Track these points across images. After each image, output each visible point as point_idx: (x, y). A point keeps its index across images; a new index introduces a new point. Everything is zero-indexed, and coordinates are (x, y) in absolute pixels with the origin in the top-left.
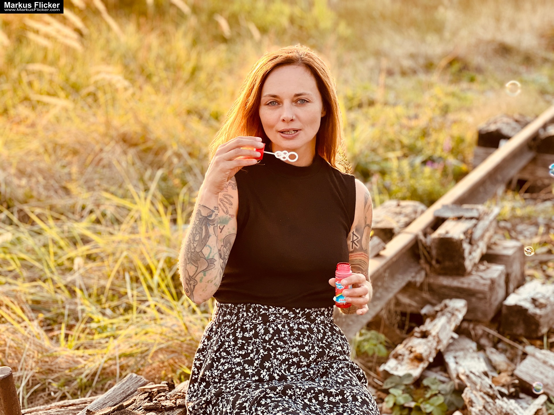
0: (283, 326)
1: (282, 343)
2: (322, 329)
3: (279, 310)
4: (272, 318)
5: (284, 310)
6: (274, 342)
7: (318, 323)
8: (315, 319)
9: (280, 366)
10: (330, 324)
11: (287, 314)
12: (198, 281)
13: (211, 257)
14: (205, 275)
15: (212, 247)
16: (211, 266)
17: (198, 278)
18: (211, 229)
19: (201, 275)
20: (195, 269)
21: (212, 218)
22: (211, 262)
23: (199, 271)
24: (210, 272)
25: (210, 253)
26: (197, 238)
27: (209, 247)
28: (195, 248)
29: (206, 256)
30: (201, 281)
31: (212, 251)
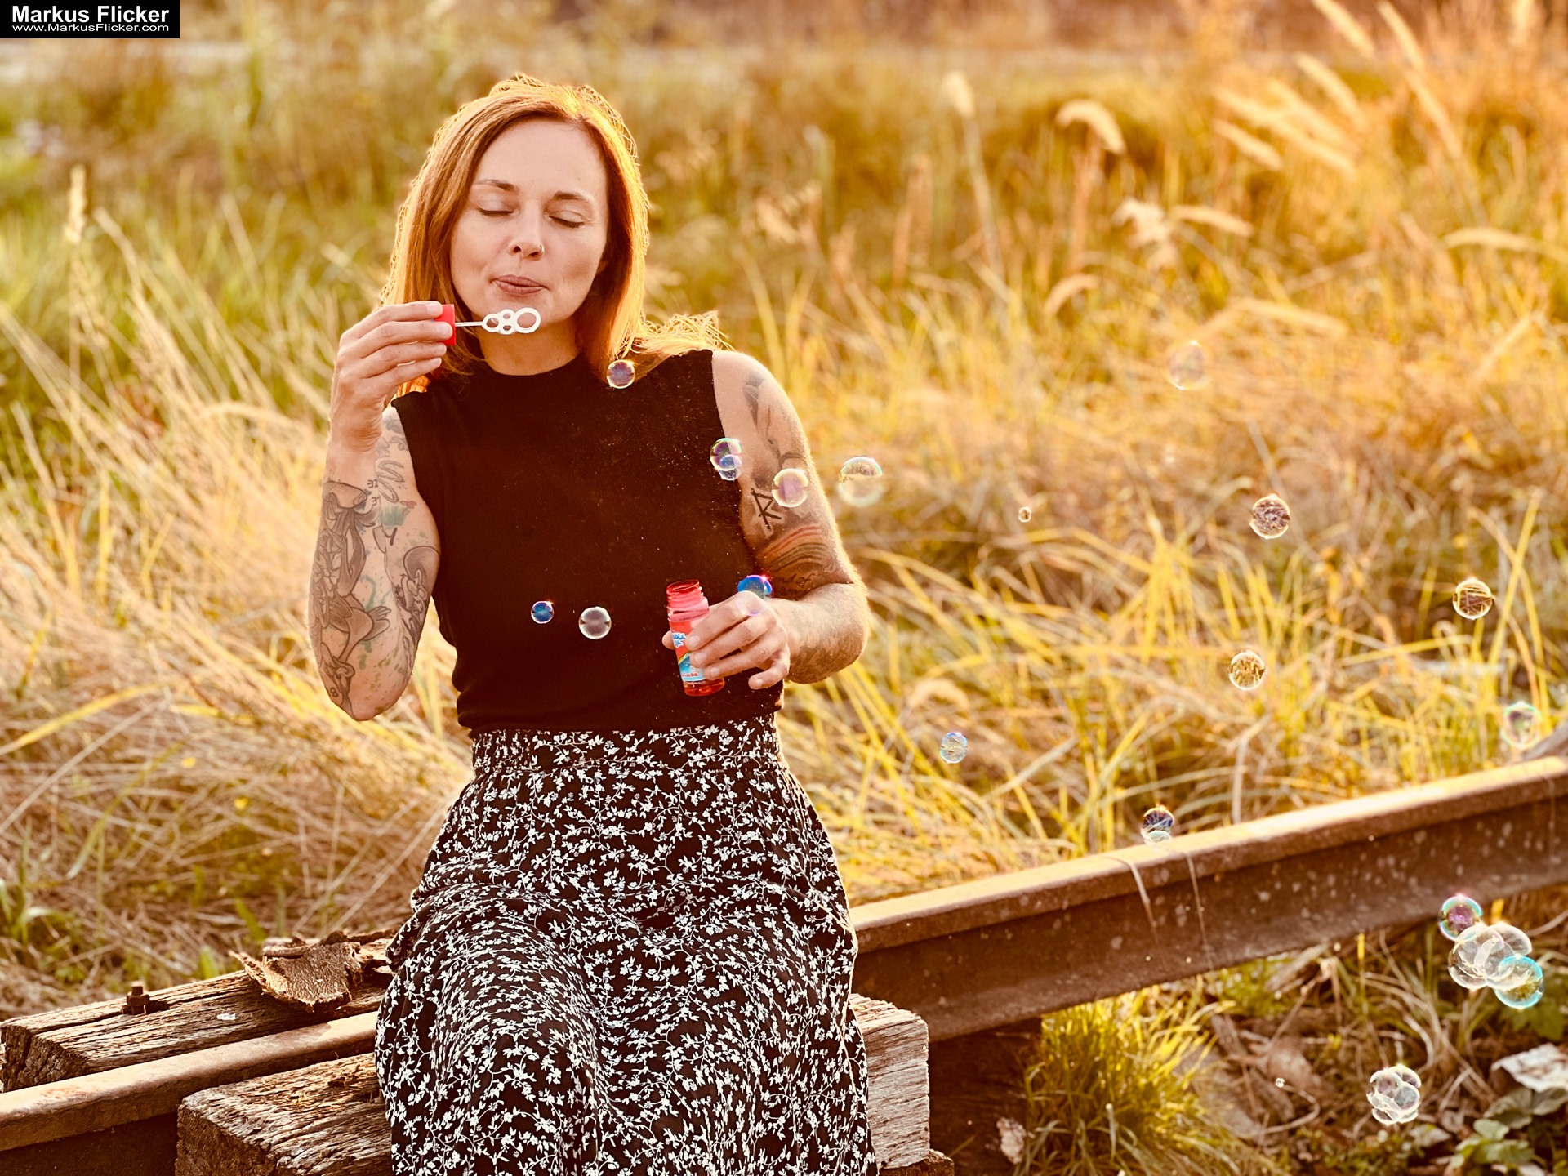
12: (356, 666)
13: (376, 604)
14: (369, 650)
15: (376, 579)
16: (380, 625)
17: (354, 660)
18: (367, 536)
19: (359, 650)
20: (342, 638)
21: (367, 510)
22: (377, 616)
23: (352, 642)
24: (380, 640)
25: (374, 594)
26: (337, 563)
27: (368, 579)
28: (335, 588)
29: (365, 604)
30: (362, 665)
31: (378, 589)
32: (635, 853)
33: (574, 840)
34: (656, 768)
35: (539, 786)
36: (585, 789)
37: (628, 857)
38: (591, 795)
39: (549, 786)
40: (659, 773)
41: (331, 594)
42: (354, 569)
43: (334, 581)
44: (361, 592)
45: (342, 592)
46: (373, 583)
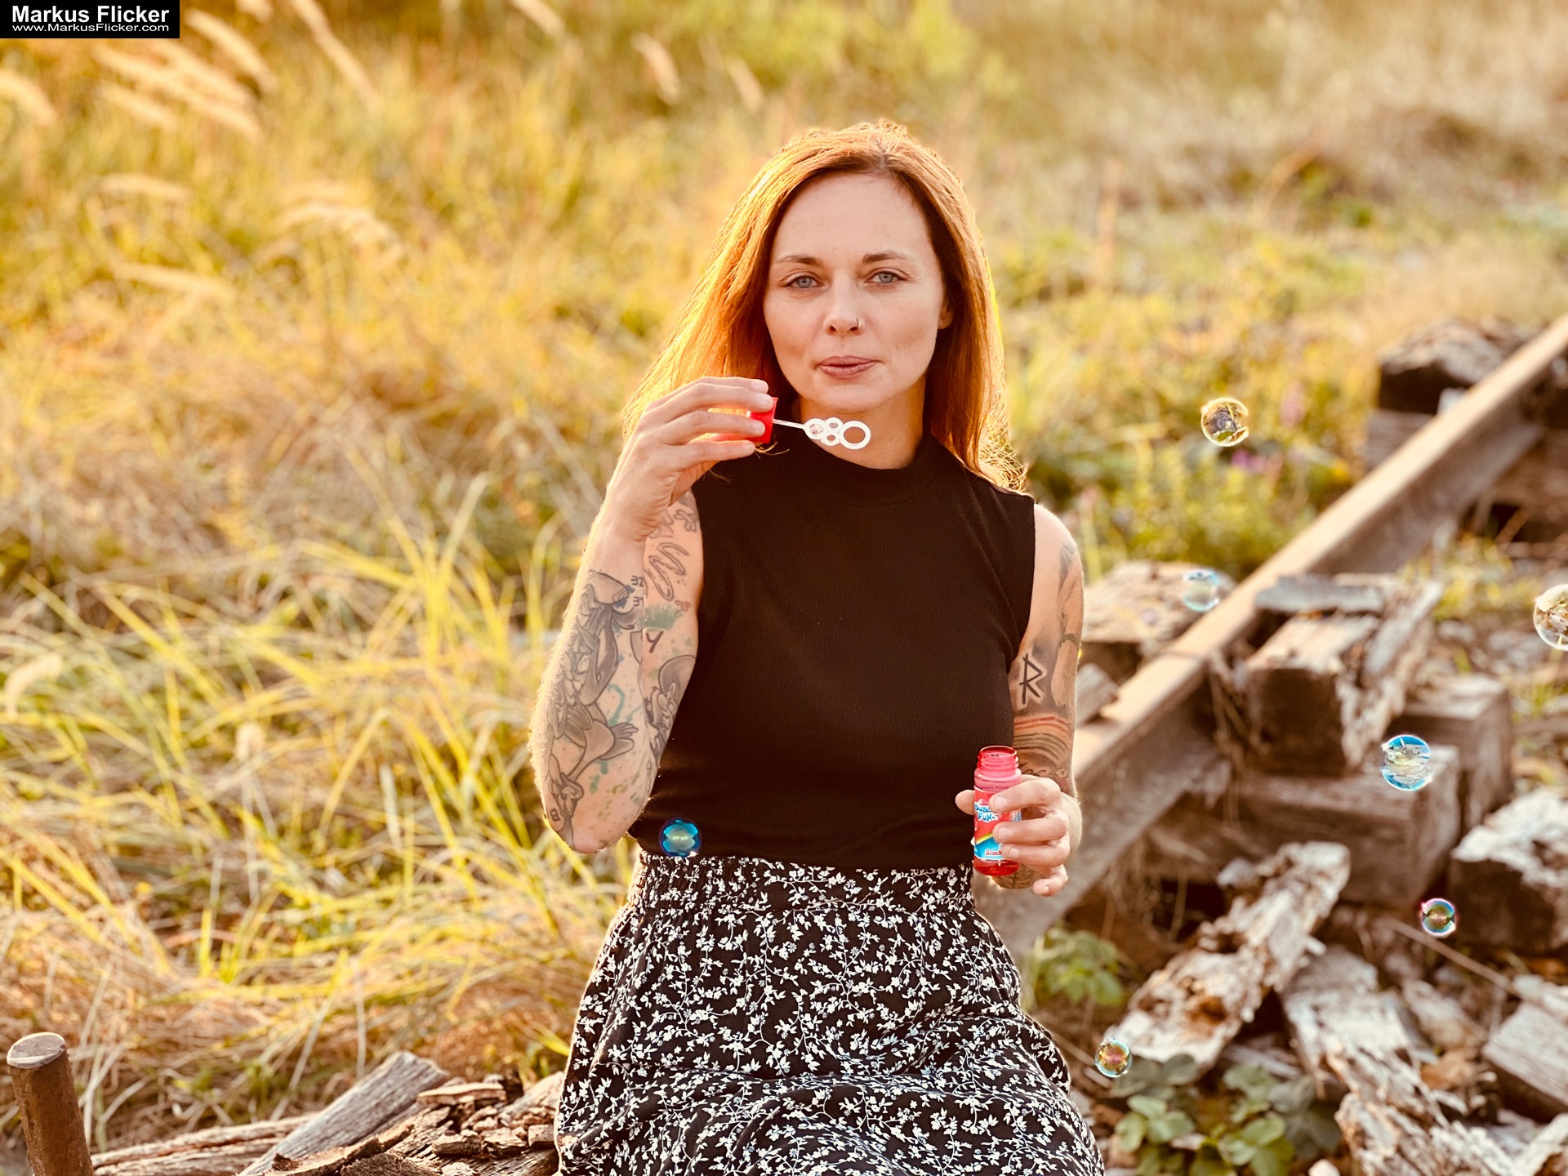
0: (829, 919)
1: (826, 969)
2: (941, 927)
3: (816, 873)
4: (797, 896)
5: (833, 874)
6: (805, 964)
7: (928, 911)
8: (919, 900)
9: (822, 1032)
10: (963, 913)
11: (839, 886)
12: (586, 788)
13: (622, 720)
14: (605, 771)
15: (626, 690)
16: (624, 745)
17: (585, 780)
18: (623, 639)
19: (594, 770)
20: (575, 752)
21: (627, 608)
22: (621, 733)
23: (587, 759)
24: (618, 761)
25: (621, 706)
26: (584, 666)
27: (618, 690)
28: (577, 694)
29: (609, 717)
30: (594, 786)
31: (626, 702)
32: (884, 1012)
33: (822, 998)
34: (894, 913)
35: (771, 934)
36: (828, 939)
37: (878, 1018)
38: (835, 946)
39: (782, 936)
40: (900, 921)
41: (572, 701)
42: (603, 675)
43: (578, 685)
44: (608, 703)
45: (585, 699)
46: (623, 695)
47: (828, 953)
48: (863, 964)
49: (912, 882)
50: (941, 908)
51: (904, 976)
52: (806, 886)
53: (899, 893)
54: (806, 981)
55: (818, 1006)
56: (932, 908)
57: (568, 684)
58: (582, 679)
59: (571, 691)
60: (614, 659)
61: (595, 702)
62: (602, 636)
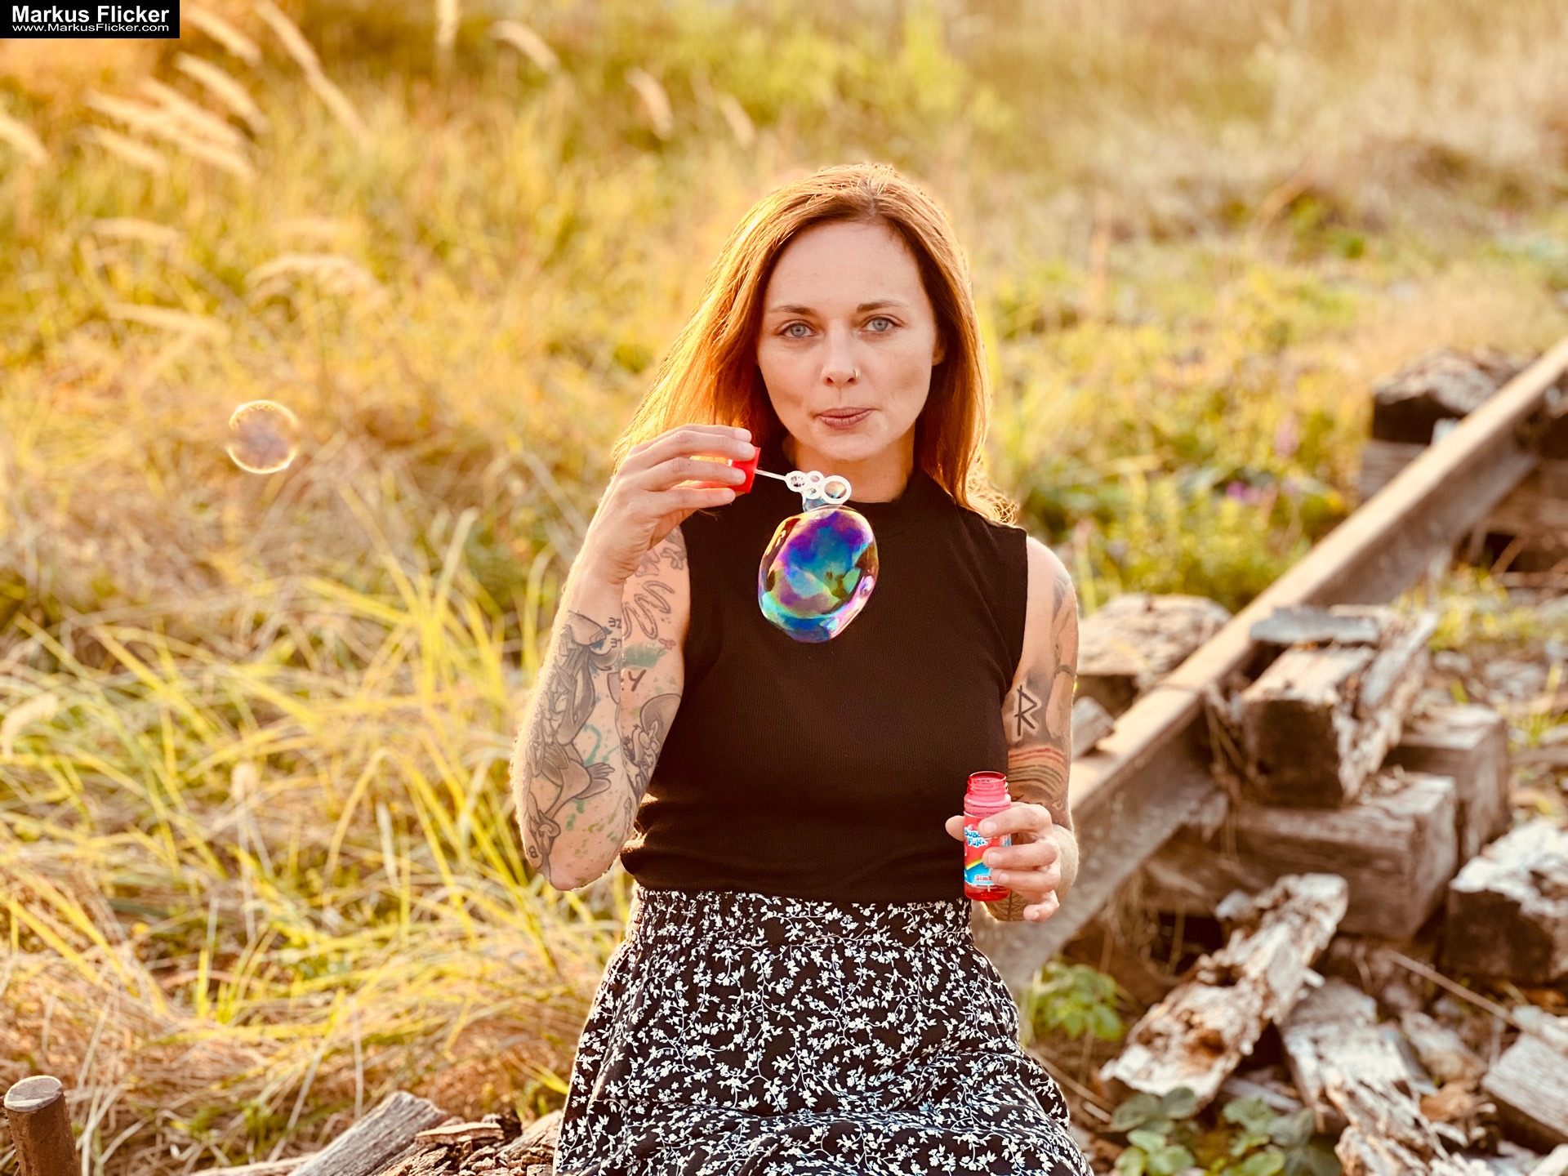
1: (822, 1005)
2: (939, 962)
3: (813, 908)
4: (794, 932)
6: (802, 1000)
7: (926, 945)
9: (819, 1069)
10: (962, 946)
12: (564, 825)
14: (580, 810)
15: (603, 730)
16: (599, 784)
17: (561, 818)
18: (600, 681)
19: (570, 808)
20: (553, 791)
21: (604, 650)
23: (564, 797)
24: (594, 800)
30: (570, 824)
46: (599, 735)
47: (824, 988)
48: (859, 999)
49: (909, 917)
50: (939, 942)
51: (900, 1012)
52: (803, 921)
53: (896, 927)
54: (803, 1016)
55: (814, 1042)
56: (930, 942)
57: (546, 723)
58: (559, 718)
59: (548, 730)
60: (590, 700)
61: (571, 743)
62: (580, 677)
